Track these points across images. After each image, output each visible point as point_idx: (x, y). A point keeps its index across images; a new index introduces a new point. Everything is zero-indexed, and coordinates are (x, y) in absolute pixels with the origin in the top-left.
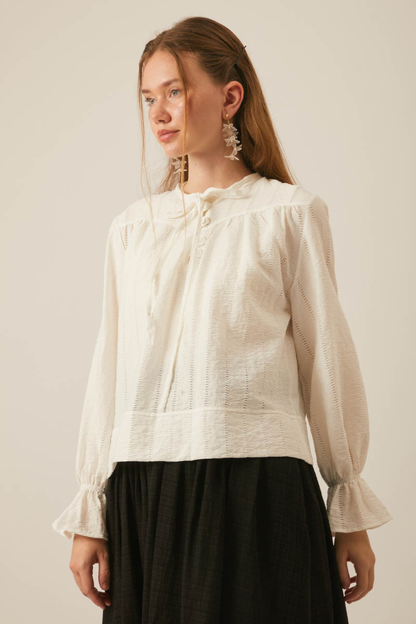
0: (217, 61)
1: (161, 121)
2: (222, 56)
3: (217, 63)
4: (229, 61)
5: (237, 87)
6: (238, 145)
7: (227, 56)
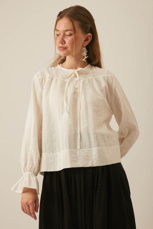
0: (86, 25)
1: (61, 43)
2: (87, 24)
3: (85, 26)
4: (89, 26)
5: (90, 36)
6: (86, 56)
7: (89, 24)
